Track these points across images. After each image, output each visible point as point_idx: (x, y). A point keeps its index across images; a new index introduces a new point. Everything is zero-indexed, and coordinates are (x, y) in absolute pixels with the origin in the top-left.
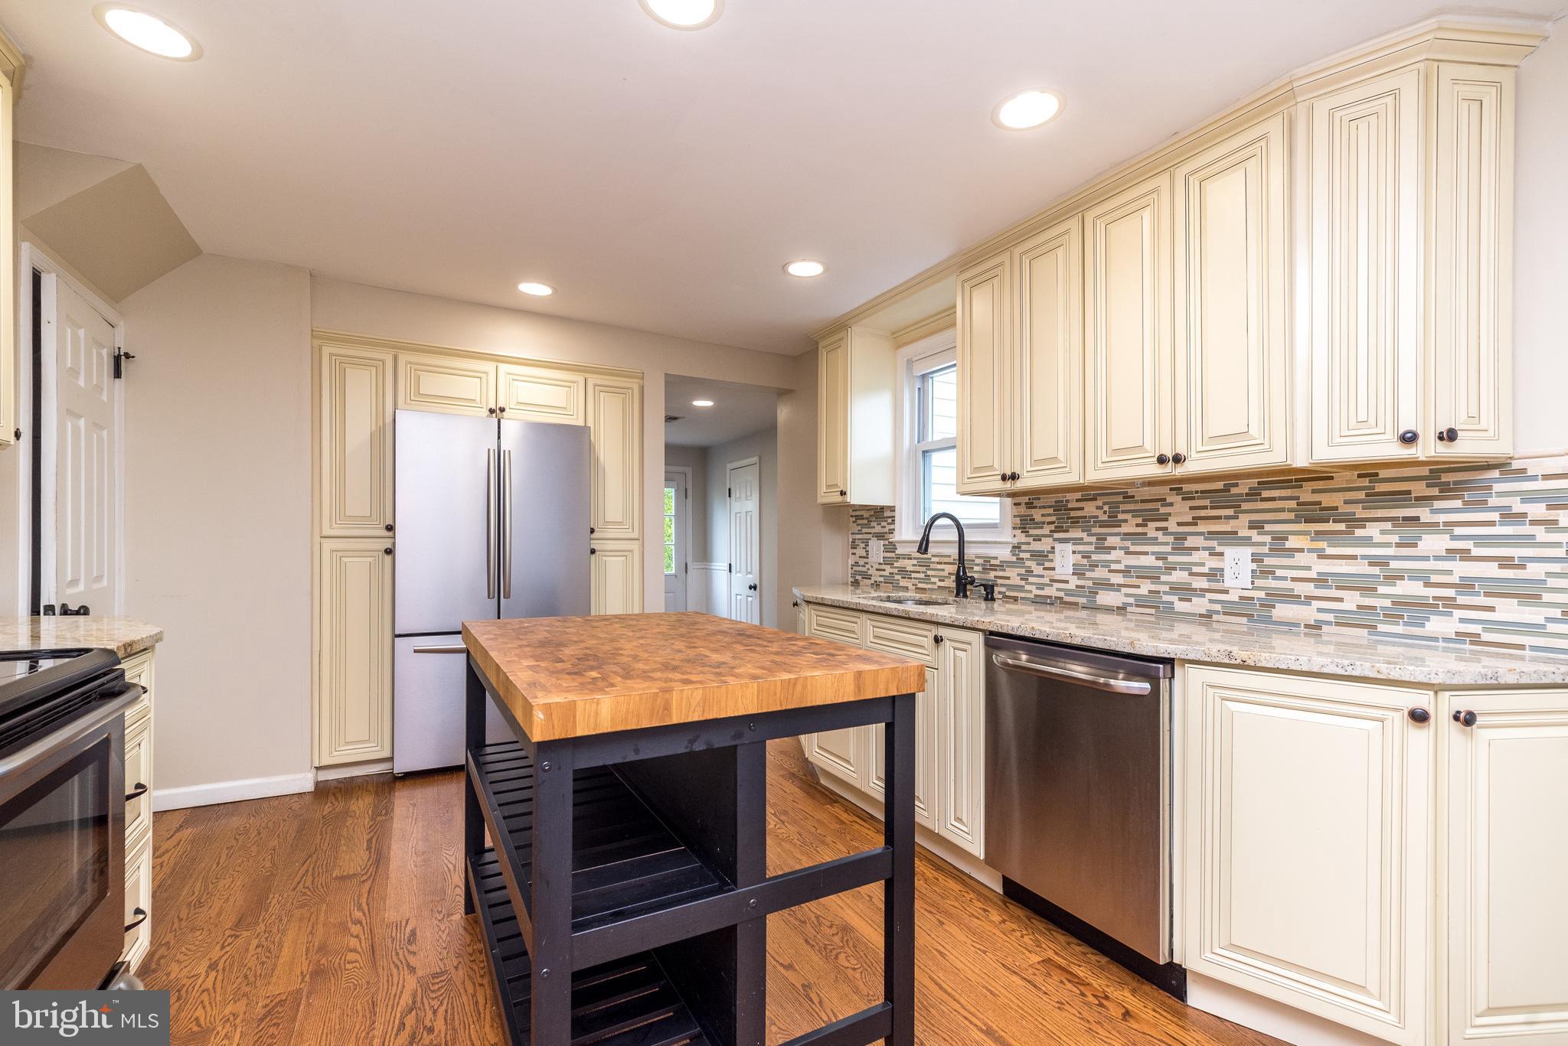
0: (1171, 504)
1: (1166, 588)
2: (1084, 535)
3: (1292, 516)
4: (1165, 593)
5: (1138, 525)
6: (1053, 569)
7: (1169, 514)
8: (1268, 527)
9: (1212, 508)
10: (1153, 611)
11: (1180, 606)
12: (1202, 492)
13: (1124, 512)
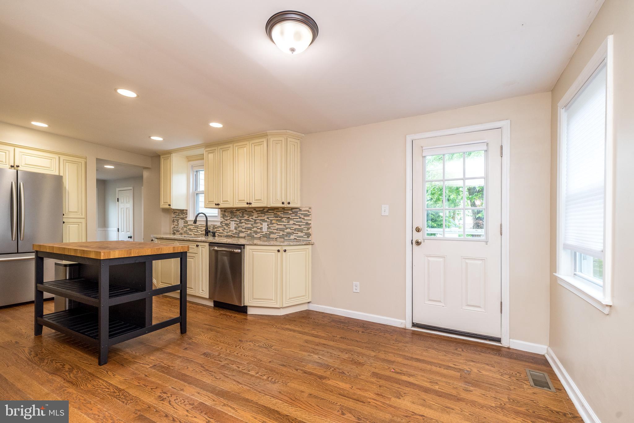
0: (254, 213)
2: (236, 219)
3: (273, 216)
4: (253, 233)
5: (248, 217)
6: (230, 228)
8: (270, 218)
9: (261, 214)
10: (250, 237)
11: (255, 236)
12: (259, 210)
13: (245, 214)
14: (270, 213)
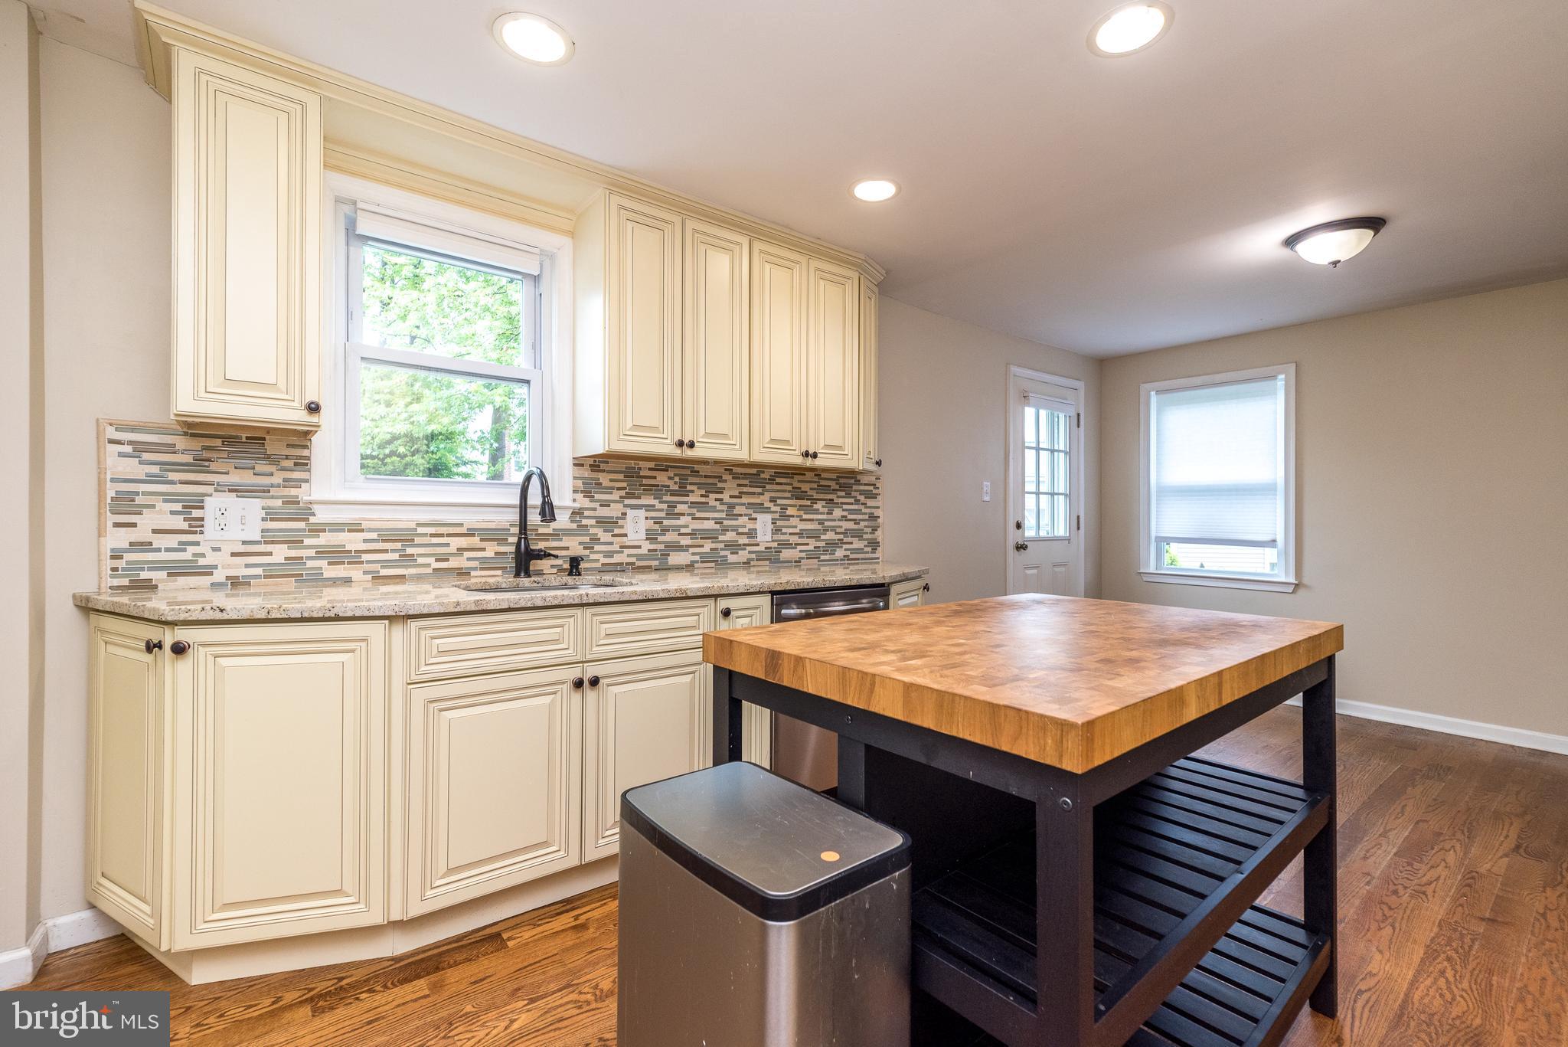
1: (722, 546)
2: (656, 502)
3: (789, 495)
4: (722, 549)
5: (702, 496)
6: (626, 535)
7: (724, 489)
9: (750, 486)
10: (713, 565)
11: (731, 558)
12: (745, 474)
13: (691, 484)
14: (781, 484)
